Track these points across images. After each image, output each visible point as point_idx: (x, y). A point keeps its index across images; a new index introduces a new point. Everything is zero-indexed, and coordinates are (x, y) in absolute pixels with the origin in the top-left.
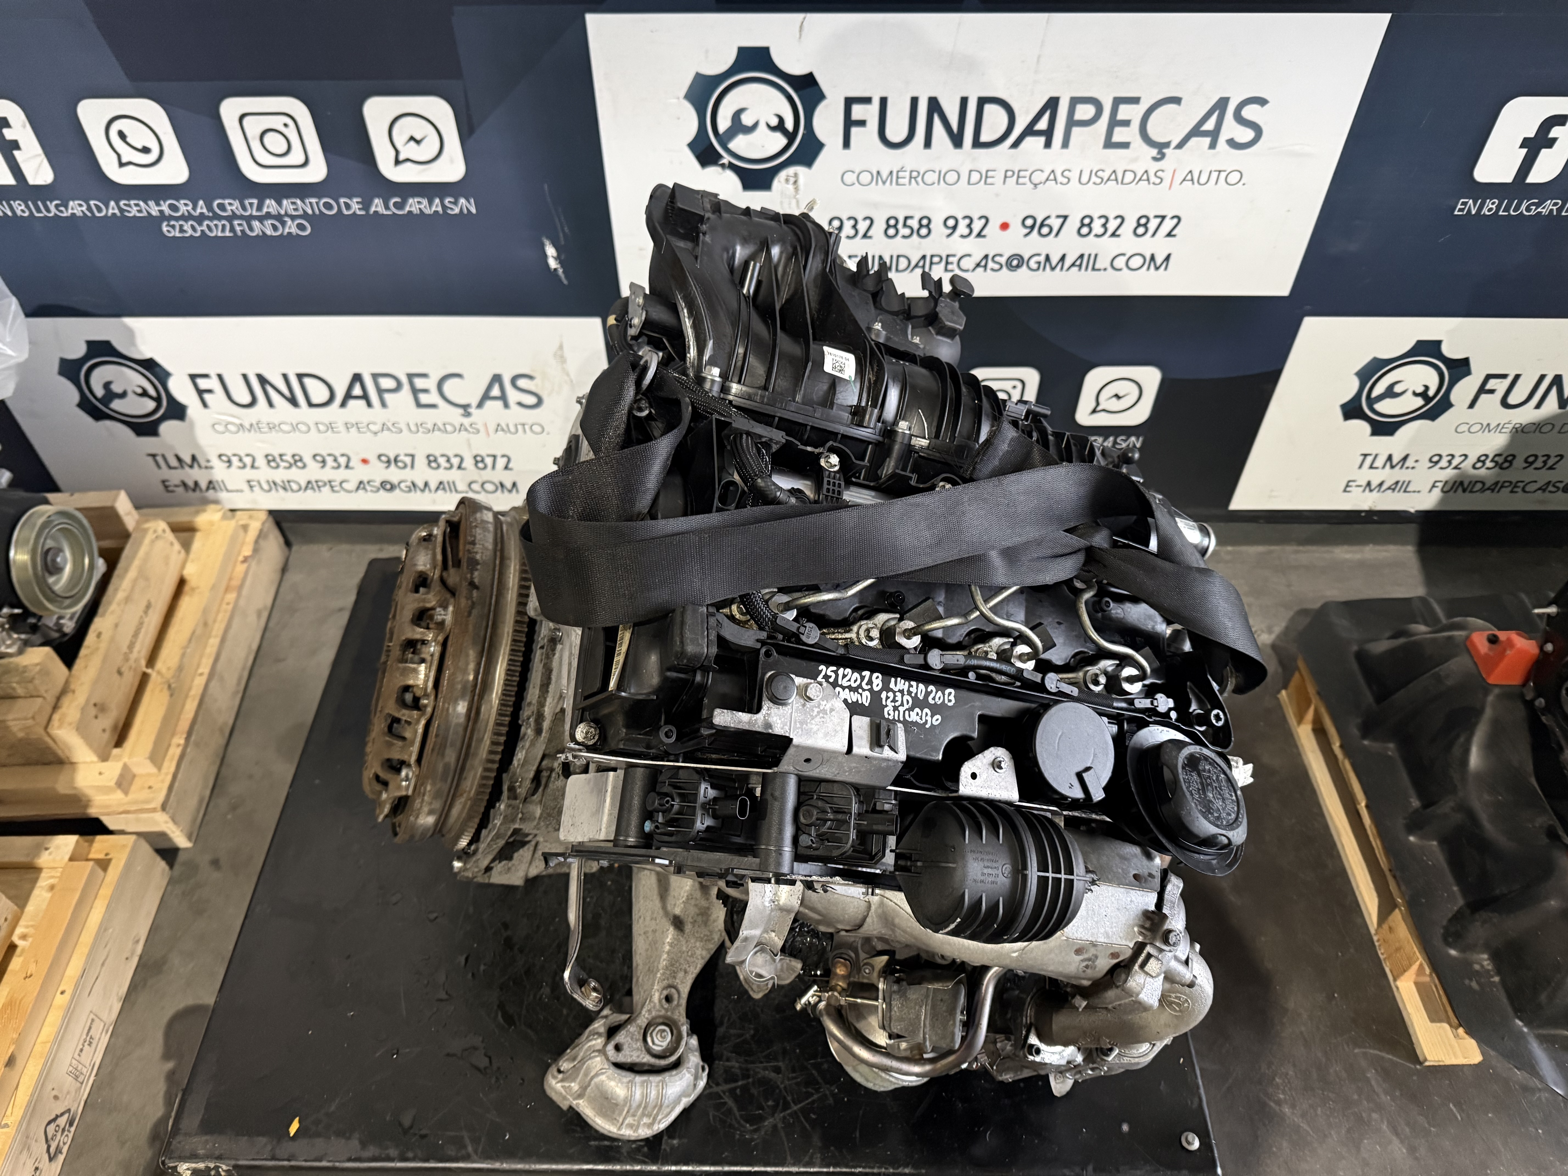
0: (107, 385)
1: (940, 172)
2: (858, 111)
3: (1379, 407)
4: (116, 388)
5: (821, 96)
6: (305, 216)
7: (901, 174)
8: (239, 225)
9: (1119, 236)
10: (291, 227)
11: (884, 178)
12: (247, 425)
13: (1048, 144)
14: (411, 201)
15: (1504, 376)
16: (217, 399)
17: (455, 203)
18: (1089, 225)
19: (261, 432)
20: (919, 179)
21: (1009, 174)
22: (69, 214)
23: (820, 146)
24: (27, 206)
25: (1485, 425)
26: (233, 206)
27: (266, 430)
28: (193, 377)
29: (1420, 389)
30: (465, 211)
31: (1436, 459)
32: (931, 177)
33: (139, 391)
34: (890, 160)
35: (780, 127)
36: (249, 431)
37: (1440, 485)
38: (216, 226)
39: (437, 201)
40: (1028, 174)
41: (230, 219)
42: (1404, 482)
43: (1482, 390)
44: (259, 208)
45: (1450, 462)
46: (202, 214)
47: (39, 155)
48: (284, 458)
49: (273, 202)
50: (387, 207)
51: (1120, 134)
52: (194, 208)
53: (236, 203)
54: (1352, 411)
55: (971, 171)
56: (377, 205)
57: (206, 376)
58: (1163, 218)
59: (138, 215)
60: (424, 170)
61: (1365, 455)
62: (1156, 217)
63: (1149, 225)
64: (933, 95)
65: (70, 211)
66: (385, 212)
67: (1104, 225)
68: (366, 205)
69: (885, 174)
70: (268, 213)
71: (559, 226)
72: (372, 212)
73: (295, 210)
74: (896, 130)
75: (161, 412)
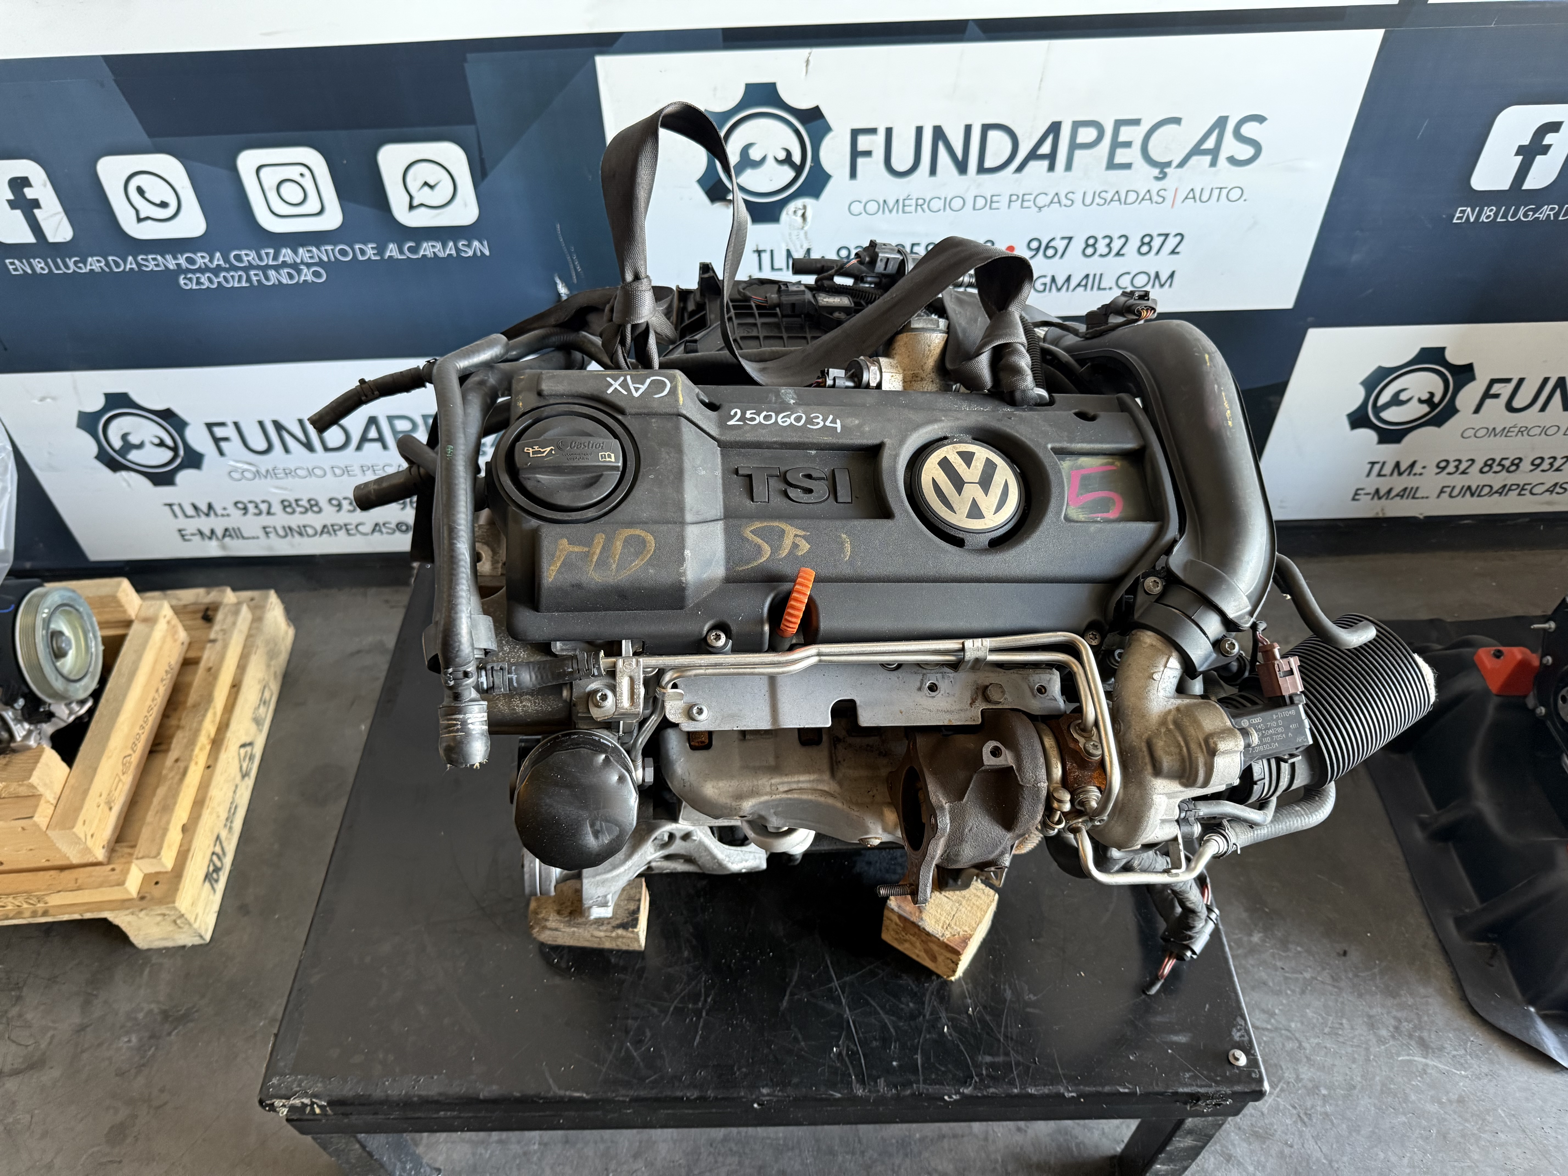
0: (124, 437)
1: (945, 199)
2: (864, 142)
3: (1386, 415)
4: (134, 439)
5: (828, 129)
6: (321, 263)
7: (907, 202)
8: (256, 275)
9: (1123, 255)
10: (307, 275)
11: (891, 207)
12: (263, 471)
13: (1051, 168)
14: (425, 245)
15: (1508, 381)
16: (233, 447)
17: (469, 246)
18: (1094, 245)
19: (277, 478)
20: (925, 206)
21: (1014, 198)
22: (87, 270)
23: (828, 177)
24: (47, 264)
25: (1491, 429)
26: (249, 256)
27: (282, 475)
28: (210, 426)
29: (1425, 396)
30: (479, 254)
31: (1443, 464)
32: (937, 204)
33: (157, 441)
34: (896, 188)
35: (788, 160)
36: (266, 477)
37: (1448, 490)
38: (233, 277)
39: (451, 244)
40: (1032, 197)
41: (246, 269)
42: (1412, 488)
43: (1487, 395)
44: (275, 258)
45: (1457, 467)
46: (218, 265)
47: (59, 213)
48: (300, 503)
49: (289, 251)
50: (401, 252)
51: (1122, 156)
52: (211, 261)
53: (253, 254)
54: (1358, 420)
55: (976, 197)
56: (392, 250)
57: (222, 424)
58: (1167, 235)
59: (156, 269)
60: (438, 214)
61: (1373, 463)
62: (1160, 235)
63: (1152, 244)
64: (937, 124)
65: (89, 267)
66: (400, 257)
67: (1109, 245)
68: (381, 250)
69: (891, 203)
70: (284, 262)
71: (572, 266)
72: (386, 257)
73: (311, 257)
74: (902, 160)
75: (178, 461)
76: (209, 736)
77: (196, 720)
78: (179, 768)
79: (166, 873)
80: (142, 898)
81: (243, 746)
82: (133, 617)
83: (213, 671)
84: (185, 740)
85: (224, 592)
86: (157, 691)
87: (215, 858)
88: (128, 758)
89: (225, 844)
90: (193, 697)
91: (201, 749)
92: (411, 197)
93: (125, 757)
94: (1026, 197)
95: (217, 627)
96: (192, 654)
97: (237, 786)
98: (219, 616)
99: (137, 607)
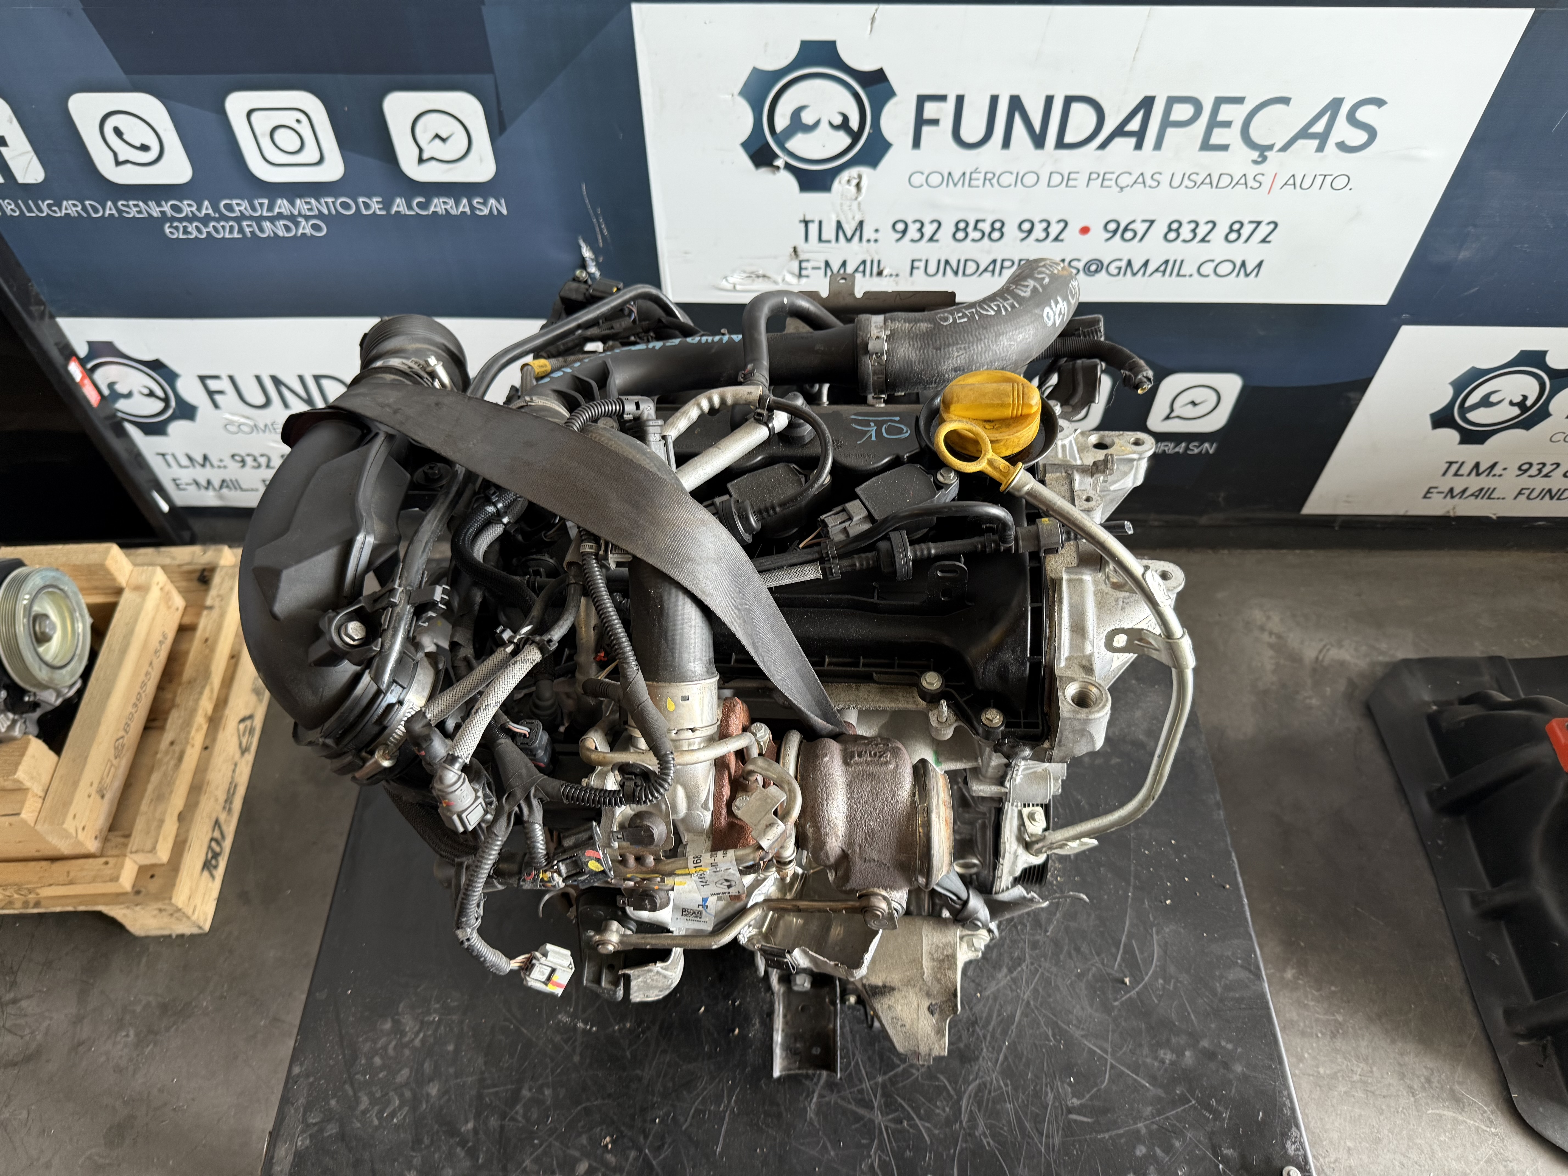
0: (111, 387)
1: (1018, 174)
2: (931, 110)
3: (1472, 416)
4: (122, 388)
5: (891, 93)
6: (320, 216)
7: (974, 176)
8: (248, 226)
9: (1209, 241)
10: (305, 228)
11: (956, 179)
12: (261, 427)
13: (1139, 146)
14: (436, 201)
16: (228, 400)
17: (485, 204)
18: (1177, 230)
20: (994, 181)
21: (1094, 176)
22: (63, 215)
23: (887, 145)
24: (17, 205)
26: (241, 206)
28: (202, 378)
29: (1518, 399)
30: (495, 213)
31: (1525, 467)
32: (1007, 179)
33: (145, 391)
34: (963, 161)
35: (845, 125)
36: (264, 433)
37: (1527, 492)
38: (223, 227)
39: (465, 201)
40: (1114, 176)
41: (238, 220)
42: (1489, 489)
44: (270, 208)
45: (1540, 470)
46: (207, 215)
47: (28, 152)
49: (285, 202)
50: (410, 207)
51: (1219, 136)
52: (199, 209)
53: (245, 204)
54: (1442, 420)
55: (1051, 173)
56: (399, 205)
57: (216, 377)
58: (1259, 223)
59: (138, 215)
60: (451, 169)
61: (1451, 463)
62: (1251, 222)
63: (1242, 231)
64: (1015, 93)
65: (64, 212)
66: (408, 213)
67: (1194, 231)
68: (387, 204)
69: (956, 176)
70: (279, 214)
71: (598, 229)
72: (393, 212)
73: (310, 210)
74: (972, 130)
75: (170, 412)
76: (206, 714)
77: (192, 697)
78: (174, 751)
79: (162, 865)
80: (138, 893)
81: (243, 720)
82: (124, 584)
83: (209, 642)
84: (181, 721)
85: (221, 551)
86: (151, 664)
87: (214, 844)
88: (121, 741)
89: (224, 827)
90: (188, 672)
91: (197, 730)
92: (421, 150)
93: (117, 740)
94: (1107, 176)
95: (213, 592)
96: (187, 620)
97: (236, 765)
98: (217, 580)
99: (127, 573)
